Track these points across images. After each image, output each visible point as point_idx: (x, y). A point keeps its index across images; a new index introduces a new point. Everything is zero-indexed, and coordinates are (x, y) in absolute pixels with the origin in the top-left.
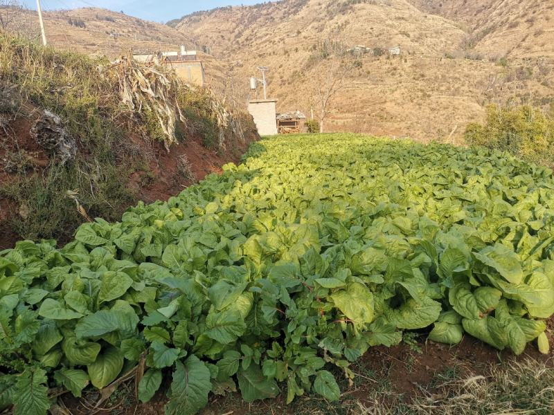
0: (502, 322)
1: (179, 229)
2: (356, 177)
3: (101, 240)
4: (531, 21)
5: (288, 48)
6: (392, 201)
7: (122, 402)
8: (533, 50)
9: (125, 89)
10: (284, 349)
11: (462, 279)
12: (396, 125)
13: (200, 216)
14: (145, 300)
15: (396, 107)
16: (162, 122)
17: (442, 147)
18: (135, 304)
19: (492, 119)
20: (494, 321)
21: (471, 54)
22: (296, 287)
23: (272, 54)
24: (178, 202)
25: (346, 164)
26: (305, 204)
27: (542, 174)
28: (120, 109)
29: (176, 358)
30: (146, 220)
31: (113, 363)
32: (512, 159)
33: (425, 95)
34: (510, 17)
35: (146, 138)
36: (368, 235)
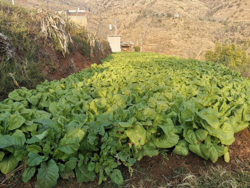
0: (207, 147)
1: (61, 94)
2: (152, 73)
3: (21, 98)
4: (238, 5)
5: (128, 11)
6: (166, 85)
7: (15, 181)
8: (239, 18)
9: (43, 25)
10: (100, 157)
11: (189, 124)
12: (175, 50)
13: (74, 88)
14: (31, 130)
15: (176, 42)
16: (61, 42)
17: (193, 61)
18: (26, 132)
19: (218, 49)
20: (204, 146)
21: (211, 19)
22: (109, 126)
23: (120, 14)
24: (65, 81)
25: (148, 66)
26: (125, 84)
27: (236, 75)
28: (40, 35)
29: (41, 161)
30: (47, 89)
31: (13, 162)
32: (224, 67)
33: (189, 37)
34: (229, 2)
35: (53, 49)
36: (149, 101)
